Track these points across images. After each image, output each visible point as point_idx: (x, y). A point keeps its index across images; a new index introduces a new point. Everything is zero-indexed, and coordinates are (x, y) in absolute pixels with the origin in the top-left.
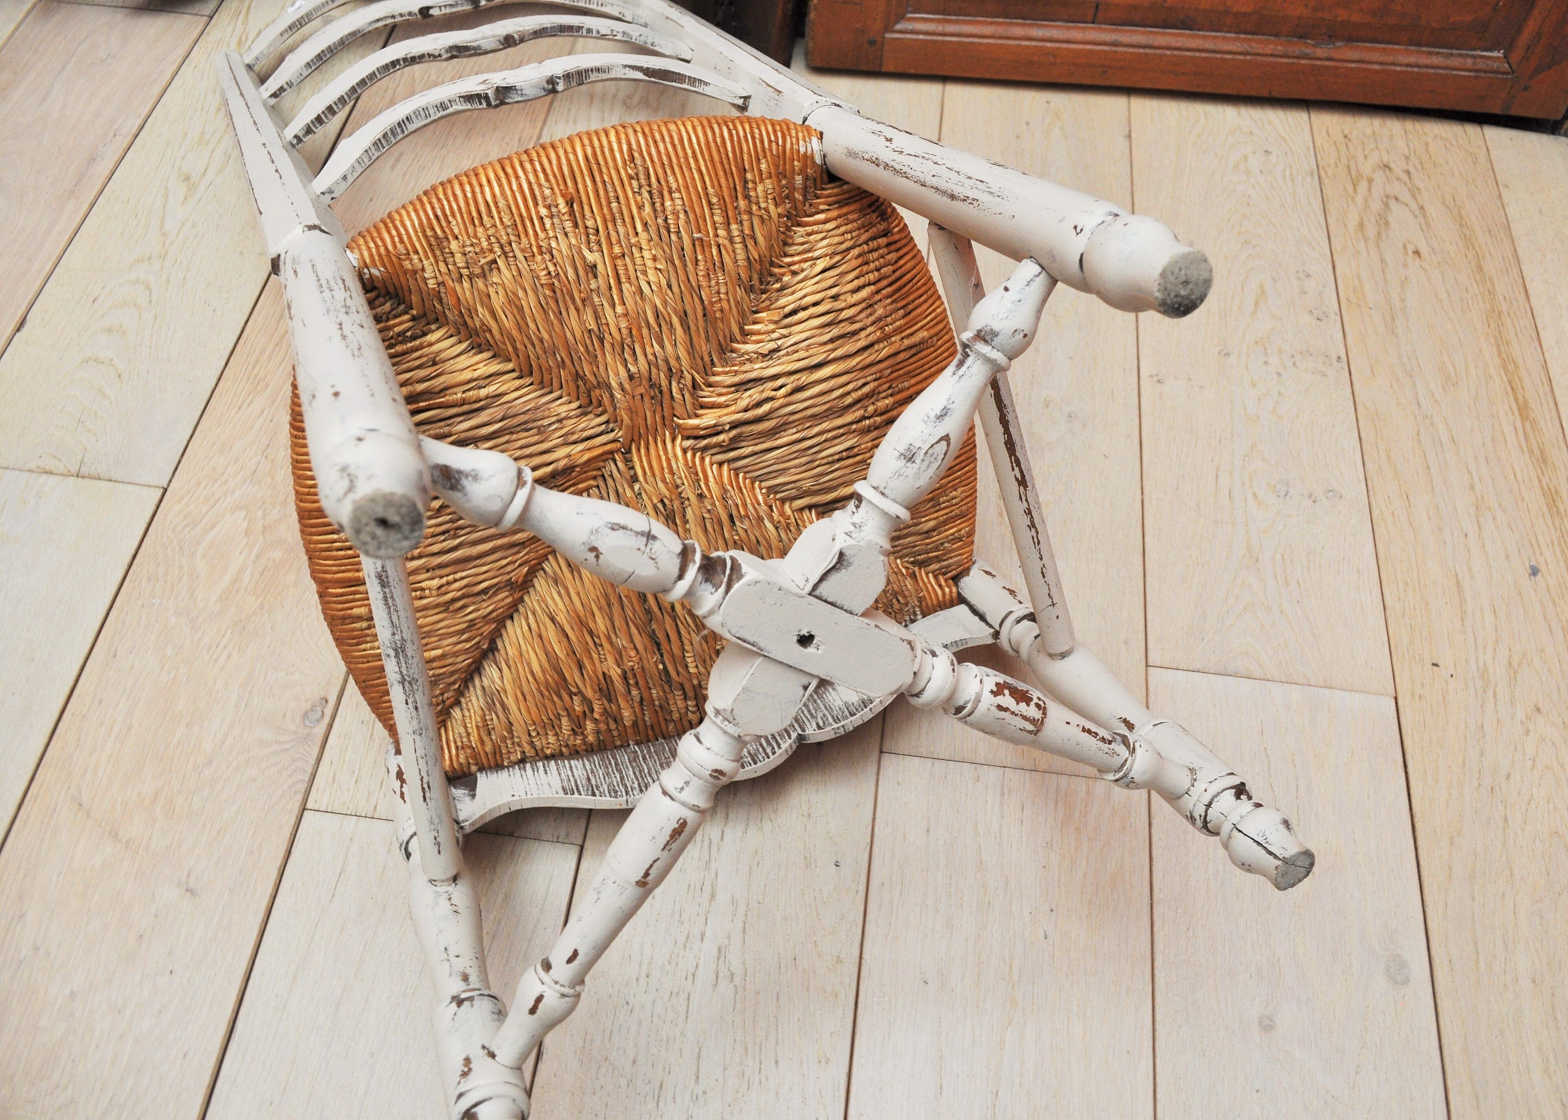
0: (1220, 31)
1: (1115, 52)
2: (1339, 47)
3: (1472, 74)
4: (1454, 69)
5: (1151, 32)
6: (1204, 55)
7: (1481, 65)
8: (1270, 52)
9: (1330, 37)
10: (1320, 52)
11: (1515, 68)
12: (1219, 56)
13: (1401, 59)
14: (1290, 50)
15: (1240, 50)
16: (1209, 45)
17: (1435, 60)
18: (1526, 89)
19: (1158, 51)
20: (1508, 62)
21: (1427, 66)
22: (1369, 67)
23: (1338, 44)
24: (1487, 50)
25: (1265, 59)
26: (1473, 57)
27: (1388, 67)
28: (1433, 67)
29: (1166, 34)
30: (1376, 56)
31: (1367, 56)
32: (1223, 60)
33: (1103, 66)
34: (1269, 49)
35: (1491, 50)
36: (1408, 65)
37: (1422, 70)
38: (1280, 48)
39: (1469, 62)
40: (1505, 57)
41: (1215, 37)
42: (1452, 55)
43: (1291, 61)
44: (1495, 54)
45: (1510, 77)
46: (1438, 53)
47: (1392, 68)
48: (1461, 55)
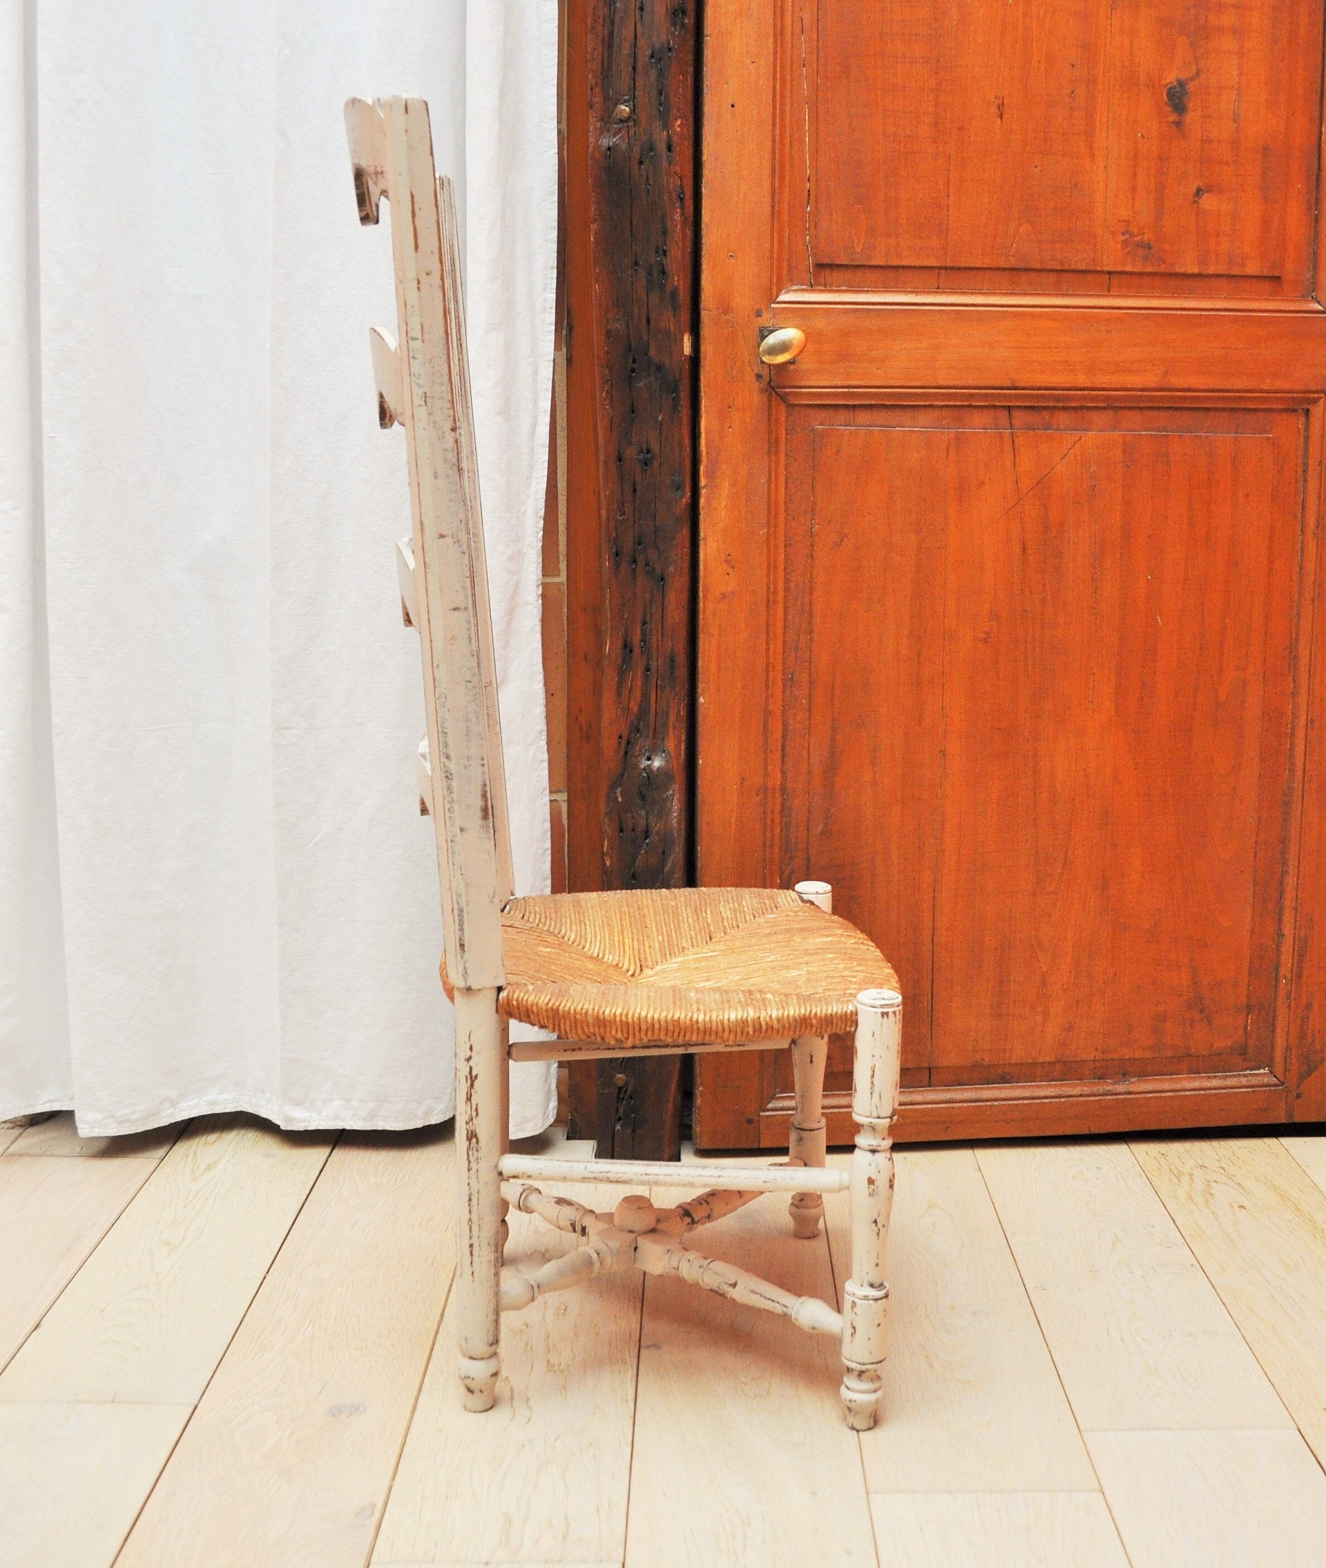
0: (1034, 1082)
1: (953, 1108)
2: (1132, 1083)
3: (1249, 1090)
4: (1233, 1088)
5: (978, 1088)
6: (1025, 1102)
7: (1254, 1081)
8: (1079, 1093)
9: (1124, 1075)
10: (1120, 1088)
11: (1282, 1079)
12: (1038, 1101)
13: (1187, 1085)
14: (1095, 1089)
15: (1054, 1094)
16: (1027, 1093)
17: (1215, 1083)
18: (1298, 1096)
19: (988, 1103)
20: (1275, 1076)
21: (1210, 1089)
22: (1163, 1095)
23: (1133, 1080)
24: (1255, 1070)
25: (1076, 1099)
26: (1245, 1076)
27: (1179, 1093)
28: (1215, 1089)
29: (989, 1089)
30: (1166, 1086)
31: (1159, 1087)
32: (1042, 1103)
33: (945, 1122)
34: (1077, 1091)
35: (1259, 1068)
36: (1194, 1090)
37: (1208, 1092)
38: (1085, 1088)
39: (1244, 1081)
40: (1271, 1072)
41: (1030, 1086)
42: (1227, 1076)
43: (1098, 1098)
44: (1262, 1071)
45: (1281, 1088)
46: (1215, 1077)
47: (1183, 1093)
48: (1234, 1076)
